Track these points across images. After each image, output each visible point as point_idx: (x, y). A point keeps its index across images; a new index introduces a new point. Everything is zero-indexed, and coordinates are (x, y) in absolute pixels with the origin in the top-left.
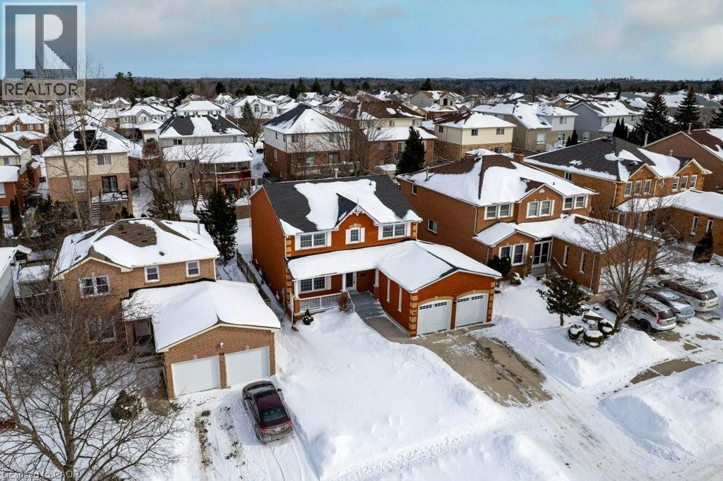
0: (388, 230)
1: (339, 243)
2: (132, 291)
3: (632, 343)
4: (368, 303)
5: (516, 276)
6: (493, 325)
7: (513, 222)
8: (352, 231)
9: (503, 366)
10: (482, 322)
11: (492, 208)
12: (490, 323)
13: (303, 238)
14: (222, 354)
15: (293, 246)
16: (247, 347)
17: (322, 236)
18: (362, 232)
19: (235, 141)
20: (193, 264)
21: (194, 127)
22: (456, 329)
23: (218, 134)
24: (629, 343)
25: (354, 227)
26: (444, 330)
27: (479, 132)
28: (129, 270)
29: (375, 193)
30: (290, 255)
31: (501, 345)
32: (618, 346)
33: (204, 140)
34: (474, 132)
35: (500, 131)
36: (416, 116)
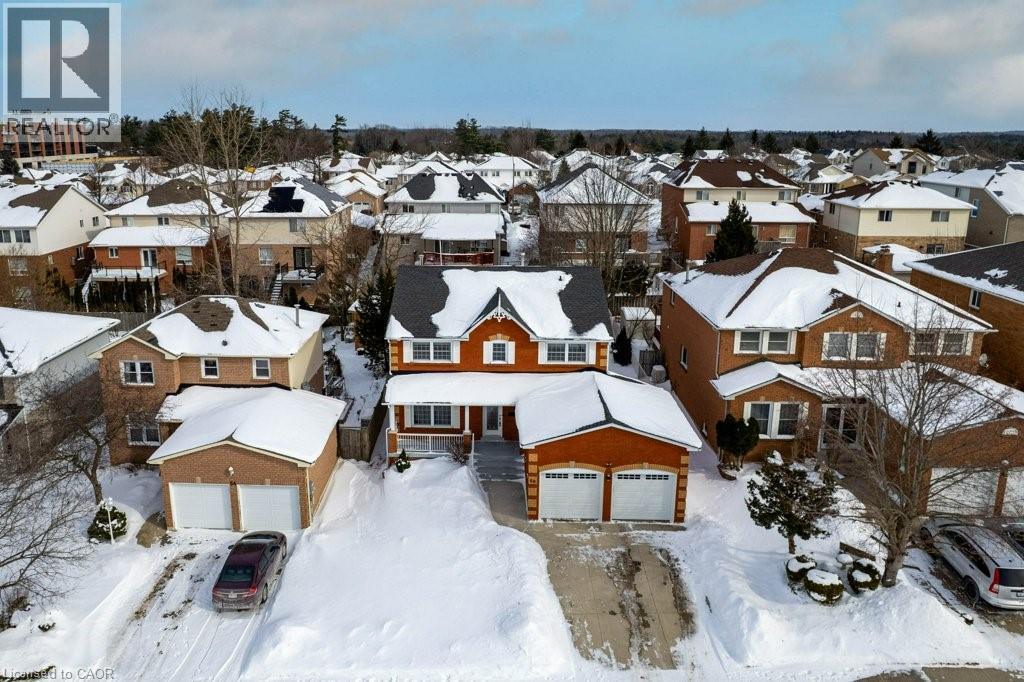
0: (555, 350)
1: (471, 361)
2: (183, 386)
3: (901, 612)
4: (505, 457)
5: (773, 457)
6: (684, 529)
7: (795, 363)
8: (494, 345)
9: (638, 595)
10: (668, 521)
11: (751, 336)
12: (681, 524)
13: (416, 347)
14: (233, 484)
15: (400, 355)
16: (268, 480)
17: (447, 347)
18: (511, 348)
19: (488, 211)
20: (261, 363)
21: (434, 189)
22: (613, 522)
23: (463, 200)
24: (894, 611)
25: (497, 339)
26: (591, 520)
27: (894, 216)
28: (173, 358)
29: (560, 294)
30: (396, 368)
31: (665, 562)
32: (871, 610)
33: (444, 207)
34: (885, 215)
35: (938, 215)
36: (787, 186)
